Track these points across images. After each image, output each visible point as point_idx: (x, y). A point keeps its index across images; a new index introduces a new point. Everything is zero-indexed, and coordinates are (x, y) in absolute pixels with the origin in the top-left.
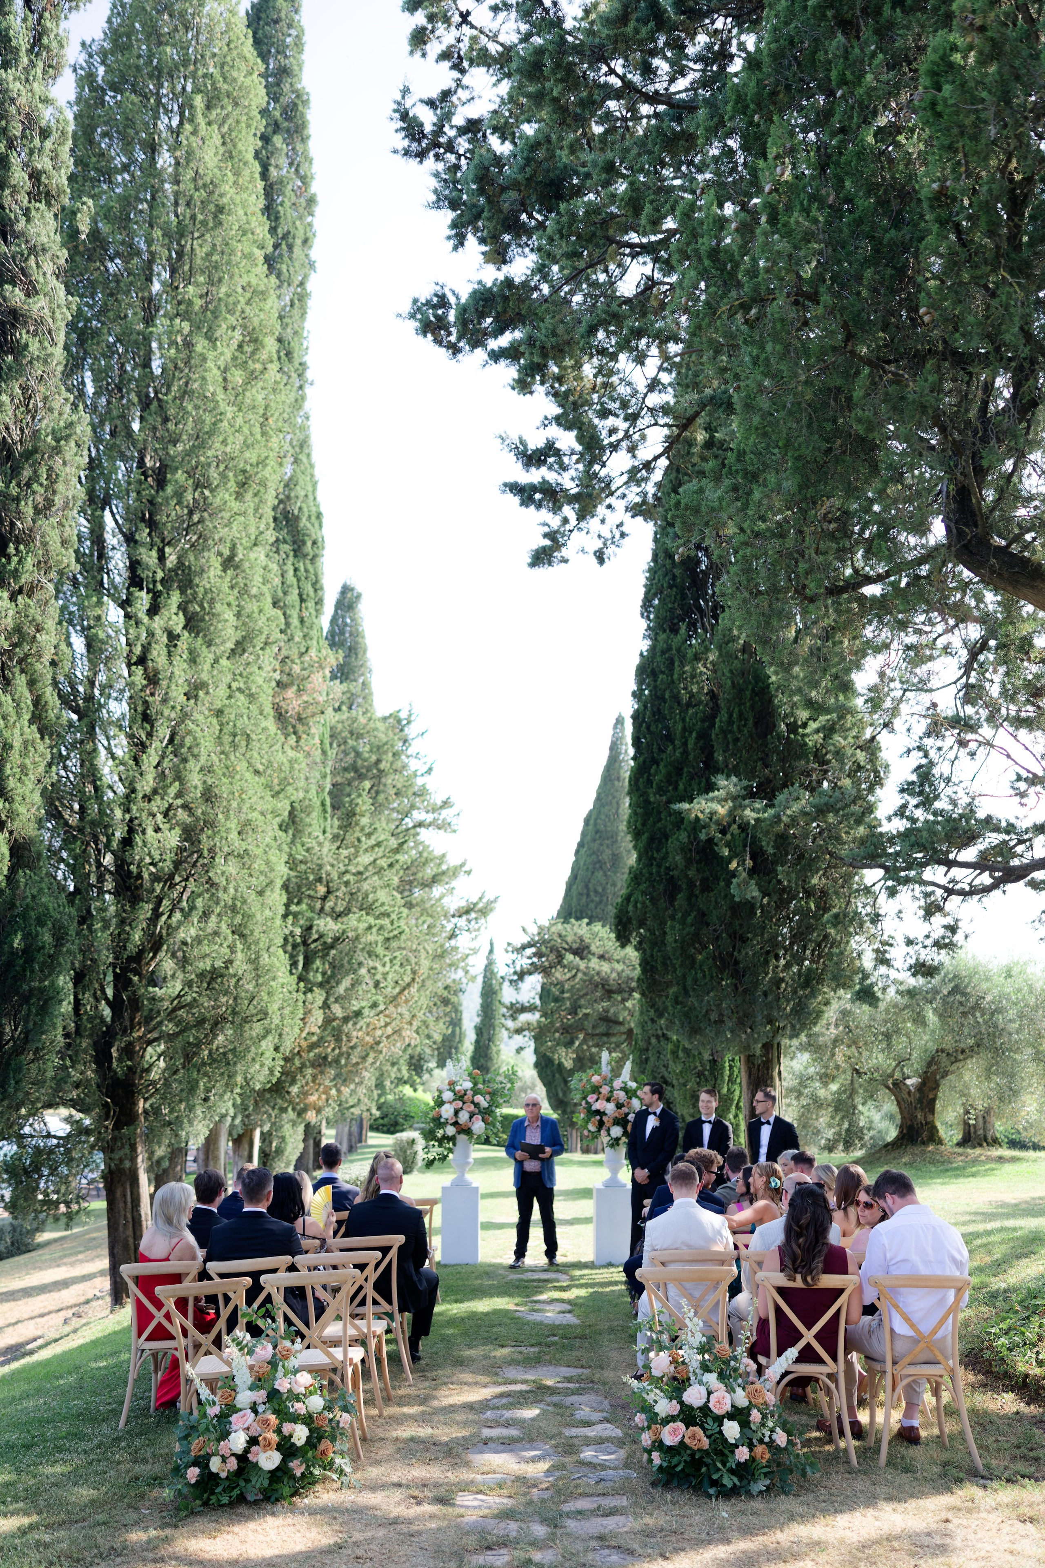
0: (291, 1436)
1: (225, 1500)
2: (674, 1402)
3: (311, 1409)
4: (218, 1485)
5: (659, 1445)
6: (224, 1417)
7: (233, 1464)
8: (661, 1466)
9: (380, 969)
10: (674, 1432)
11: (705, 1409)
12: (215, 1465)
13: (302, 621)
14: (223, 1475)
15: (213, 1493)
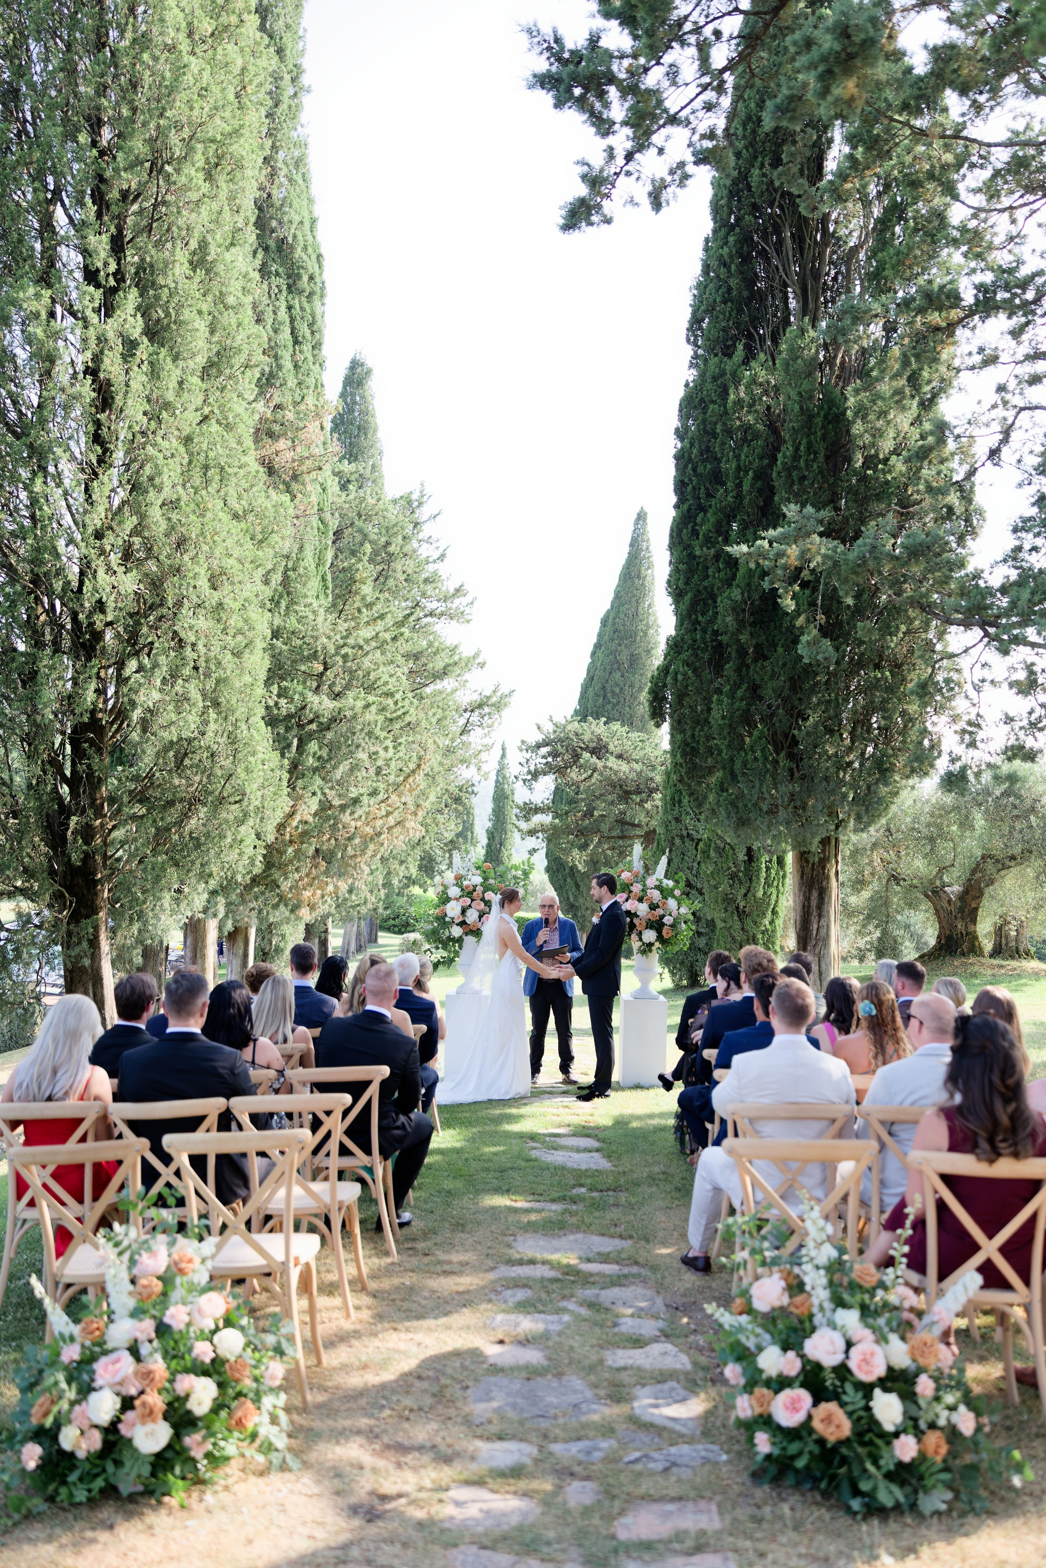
0: (187, 1396)
1: (81, 1495)
2: (791, 1354)
3: (223, 1352)
4: (73, 1468)
5: (766, 1421)
6: (88, 1360)
7: (96, 1441)
8: (768, 1457)
9: (382, 753)
10: (793, 1407)
11: (842, 1371)
12: (68, 1439)
13: (296, 366)
14: (81, 1454)
15: (64, 1483)
